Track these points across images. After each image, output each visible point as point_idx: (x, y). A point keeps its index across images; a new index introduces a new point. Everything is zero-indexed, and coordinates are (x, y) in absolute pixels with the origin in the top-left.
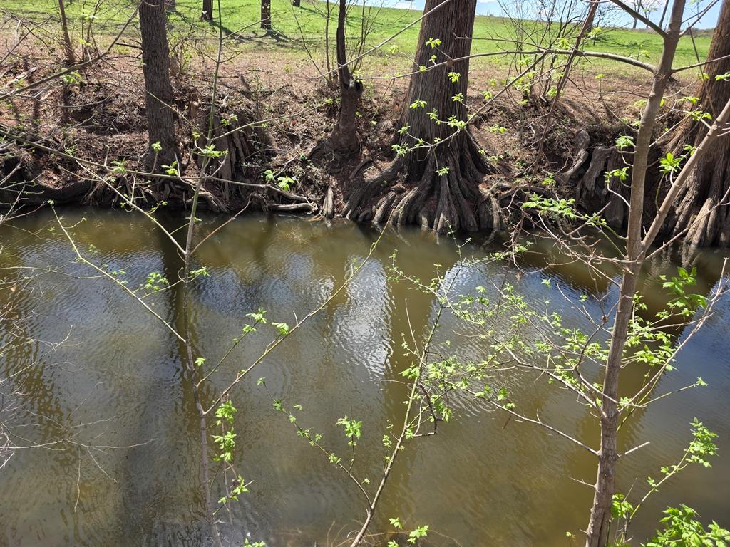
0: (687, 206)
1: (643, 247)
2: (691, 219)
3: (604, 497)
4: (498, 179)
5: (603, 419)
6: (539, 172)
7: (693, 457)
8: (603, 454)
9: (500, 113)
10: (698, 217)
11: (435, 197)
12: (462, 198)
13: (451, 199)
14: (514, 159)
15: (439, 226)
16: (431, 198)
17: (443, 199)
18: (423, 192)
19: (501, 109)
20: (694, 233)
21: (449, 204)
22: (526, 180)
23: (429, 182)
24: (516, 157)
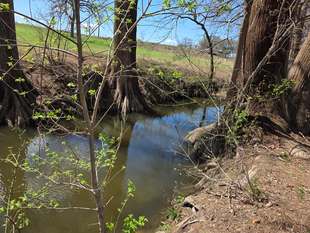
0: (120, 100)
1: (92, 124)
2: (122, 104)
3: (103, 226)
4: (45, 97)
5: (95, 195)
6: (64, 92)
7: (130, 194)
8: (98, 209)
9: (39, 68)
10: (124, 103)
11: (13, 109)
12: (28, 108)
13: (23, 109)
14: (51, 88)
15: (19, 123)
16: (11, 110)
17: (18, 109)
18: (5, 107)
19: (39, 66)
20: (124, 109)
21: (22, 112)
22: (58, 96)
23: (8, 102)
24: (52, 87)
